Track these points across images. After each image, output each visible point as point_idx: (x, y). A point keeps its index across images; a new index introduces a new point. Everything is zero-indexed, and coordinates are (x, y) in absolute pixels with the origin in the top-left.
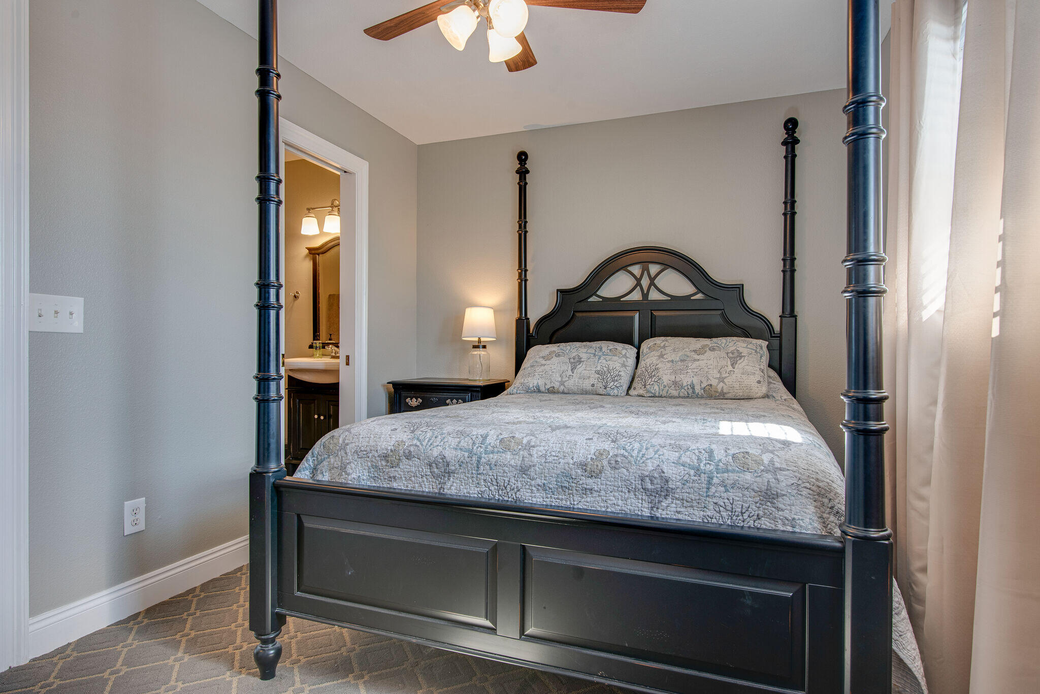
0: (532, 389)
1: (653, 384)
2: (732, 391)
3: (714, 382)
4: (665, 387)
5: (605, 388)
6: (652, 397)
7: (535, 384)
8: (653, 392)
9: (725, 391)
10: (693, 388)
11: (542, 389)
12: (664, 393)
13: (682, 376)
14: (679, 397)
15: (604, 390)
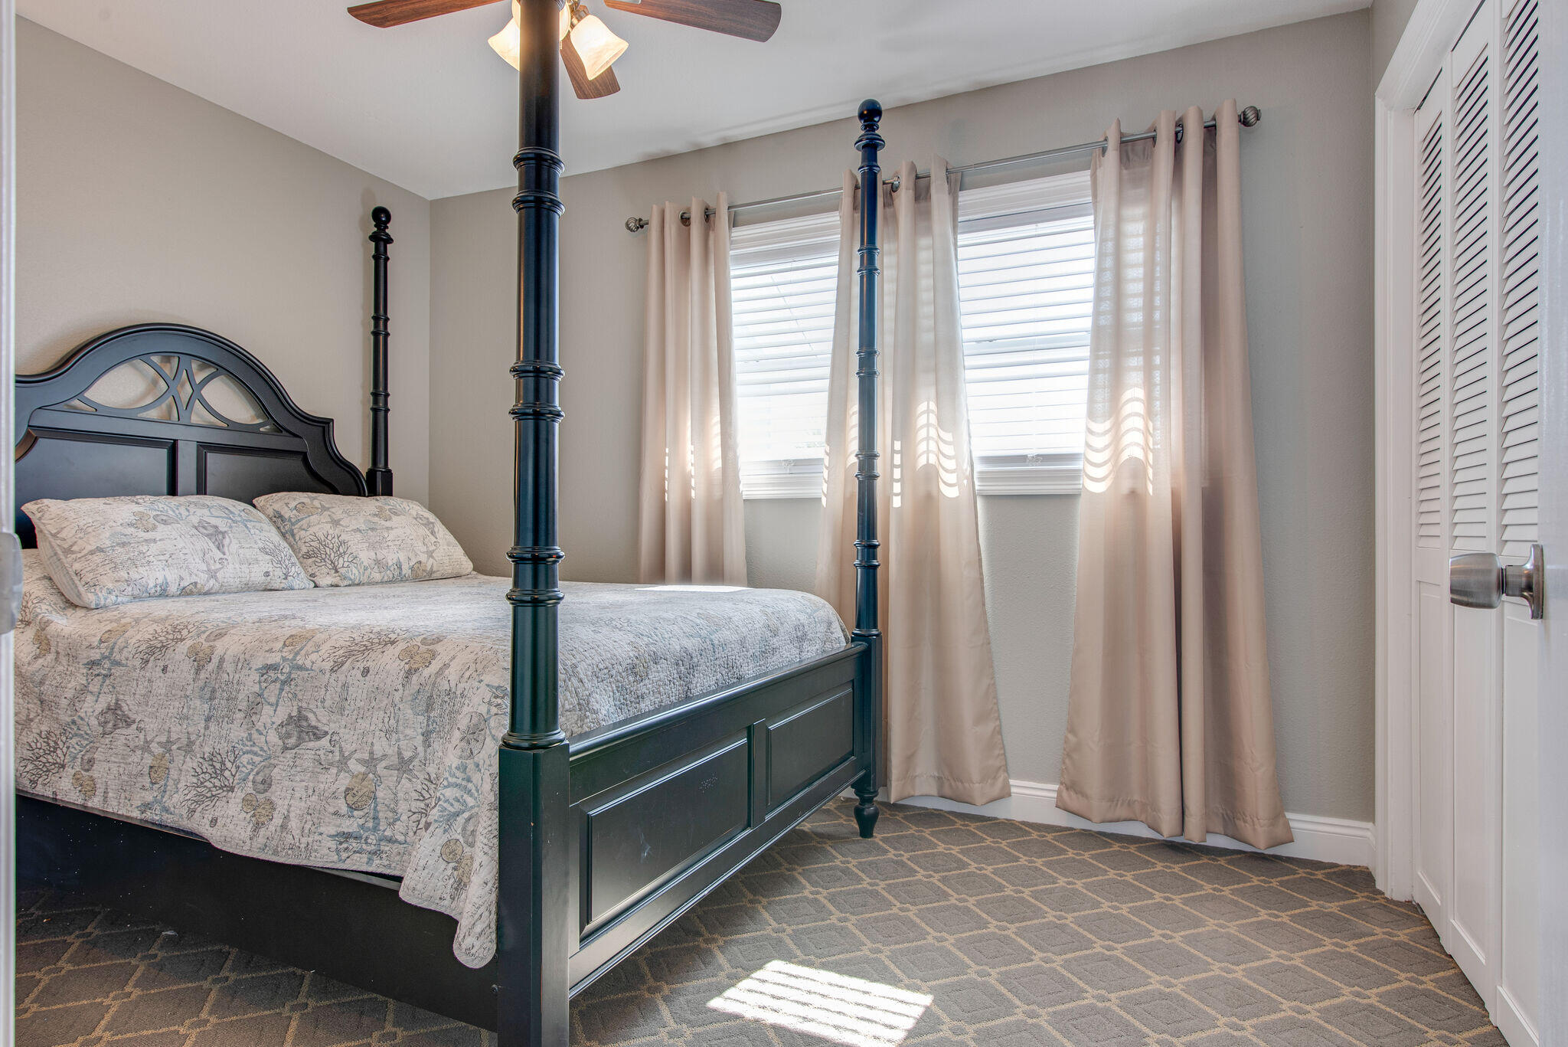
0: (153, 591)
1: (348, 567)
2: (441, 569)
3: (423, 558)
4: (366, 569)
5: (286, 579)
6: (350, 585)
7: (160, 581)
8: (352, 577)
9: (434, 569)
10: (400, 568)
11: (173, 589)
12: (365, 579)
13: (384, 552)
14: (382, 582)
15: (284, 581)
